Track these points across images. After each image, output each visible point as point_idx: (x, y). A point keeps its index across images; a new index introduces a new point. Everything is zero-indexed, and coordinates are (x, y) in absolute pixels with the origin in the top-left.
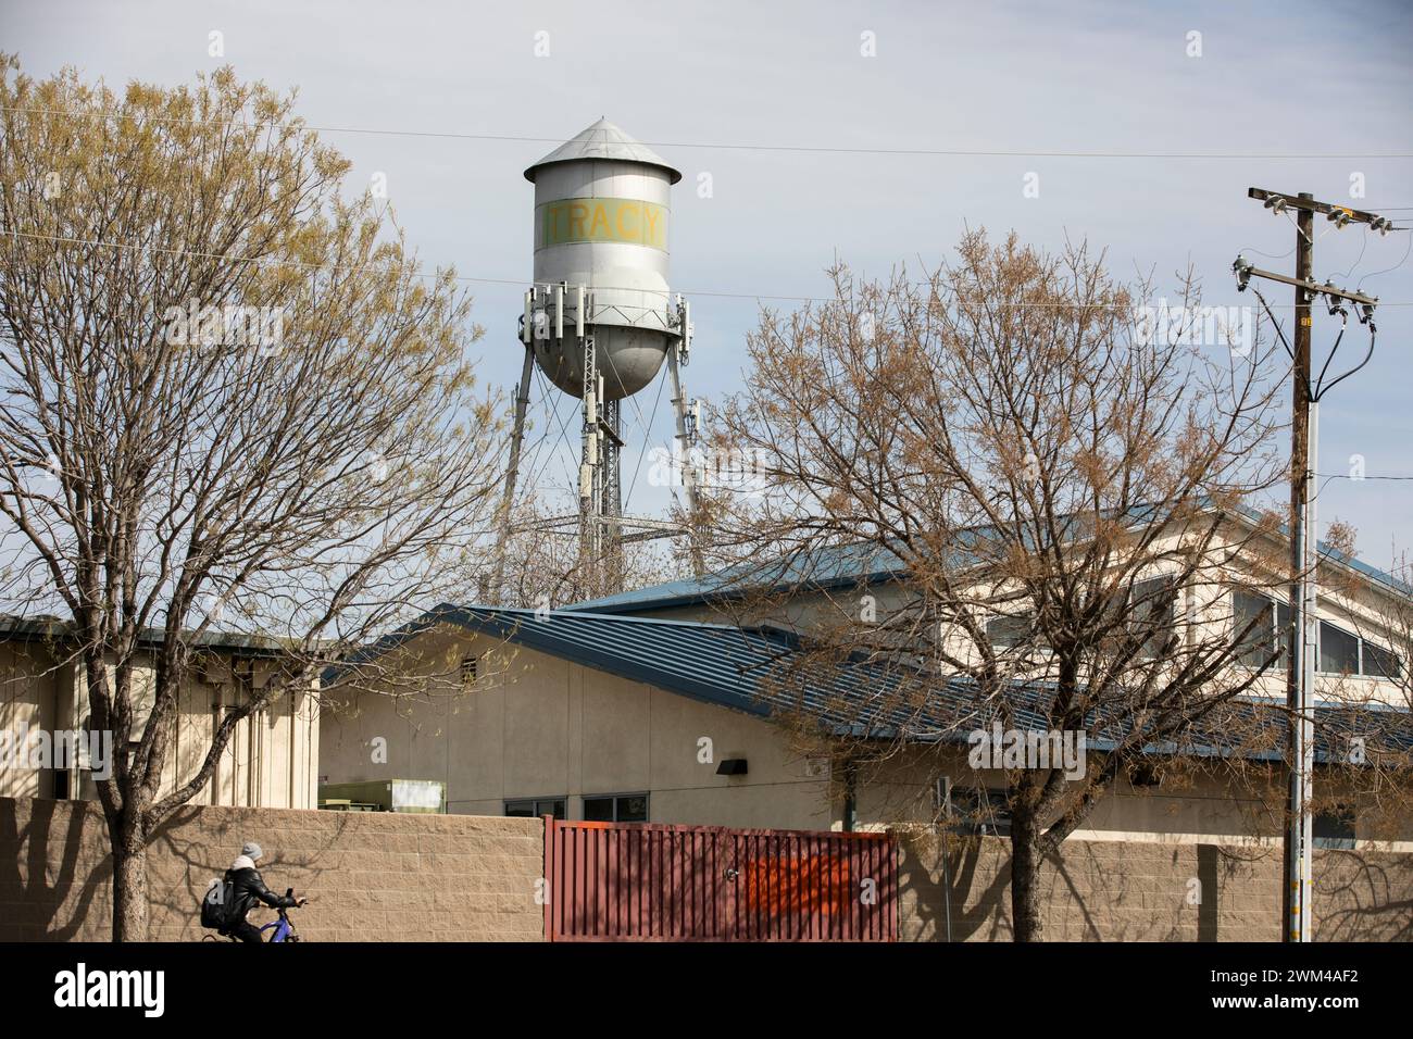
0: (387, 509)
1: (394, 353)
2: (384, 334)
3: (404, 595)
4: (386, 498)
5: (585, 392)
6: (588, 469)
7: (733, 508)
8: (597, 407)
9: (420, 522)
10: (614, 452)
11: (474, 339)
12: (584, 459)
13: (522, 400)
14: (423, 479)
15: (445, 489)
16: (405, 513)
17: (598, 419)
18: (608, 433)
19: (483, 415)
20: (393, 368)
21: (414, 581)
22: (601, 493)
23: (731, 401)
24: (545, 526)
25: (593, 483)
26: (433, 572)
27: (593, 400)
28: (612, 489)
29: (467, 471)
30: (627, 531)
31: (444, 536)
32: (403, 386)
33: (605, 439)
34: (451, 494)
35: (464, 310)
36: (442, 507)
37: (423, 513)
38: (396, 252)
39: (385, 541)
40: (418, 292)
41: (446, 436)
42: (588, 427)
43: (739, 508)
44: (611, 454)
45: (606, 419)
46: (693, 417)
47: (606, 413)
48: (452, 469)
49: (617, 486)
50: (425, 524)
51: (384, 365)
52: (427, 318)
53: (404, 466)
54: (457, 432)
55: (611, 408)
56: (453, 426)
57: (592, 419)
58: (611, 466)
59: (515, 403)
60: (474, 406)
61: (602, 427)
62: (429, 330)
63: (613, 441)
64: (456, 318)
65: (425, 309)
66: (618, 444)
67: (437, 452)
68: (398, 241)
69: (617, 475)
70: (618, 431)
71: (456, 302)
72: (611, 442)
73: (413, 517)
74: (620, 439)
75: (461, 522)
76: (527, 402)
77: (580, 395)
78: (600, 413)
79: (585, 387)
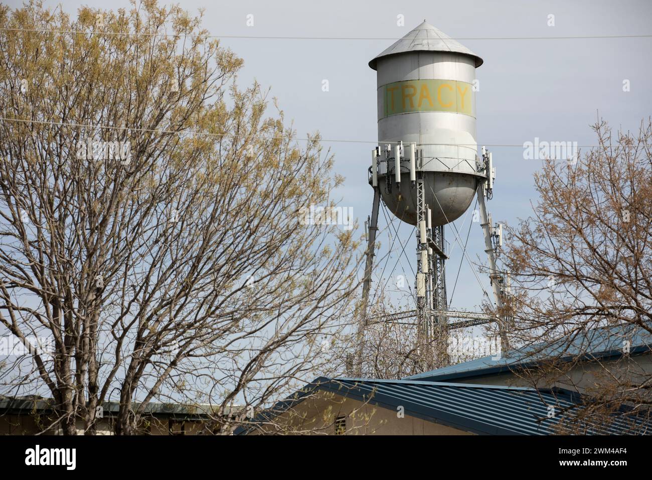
0: (278, 309)
1: (280, 196)
2: (272, 184)
3: (292, 372)
4: (277, 302)
5: (418, 220)
6: (422, 277)
7: (528, 302)
8: (427, 231)
9: (301, 319)
10: (441, 264)
11: (336, 185)
12: (419, 269)
13: (373, 228)
14: (303, 287)
15: (318, 294)
16: (290, 312)
17: (428, 240)
18: (435, 250)
19: (345, 239)
21: (299, 361)
22: (432, 293)
23: (524, 223)
24: (390, 319)
25: (426, 286)
26: (312, 354)
27: (424, 226)
28: (440, 291)
29: (334, 280)
30: (452, 321)
31: (319, 328)
32: (286, 221)
33: (433, 254)
34: (324, 297)
35: (329, 164)
36: (317, 307)
37: (303, 312)
38: (279, 125)
39: (277, 333)
40: (294, 153)
41: (318, 255)
42: (421, 246)
43: (532, 302)
44: (438, 265)
45: (434, 239)
46: (497, 236)
47: (434, 236)
48: (324, 279)
49: (444, 288)
50: (306, 319)
51: (272, 206)
52: (302, 171)
53: (289, 278)
54: (325, 252)
55: (437, 232)
56: (322, 248)
57: (424, 239)
58: (439, 274)
59: (368, 229)
60: (337, 232)
61: (432, 245)
62: (304, 179)
63: (439, 256)
64: (323, 170)
65: (300, 165)
66: (443, 257)
67: (312, 268)
69: (443, 280)
70: (443, 249)
71: (322, 158)
72: (438, 257)
73: (297, 315)
74: (445, 254)
75: (332, 317)
76: (377, 229)
77: (414, 223)
78: (429, 236)
79: (418, 217)
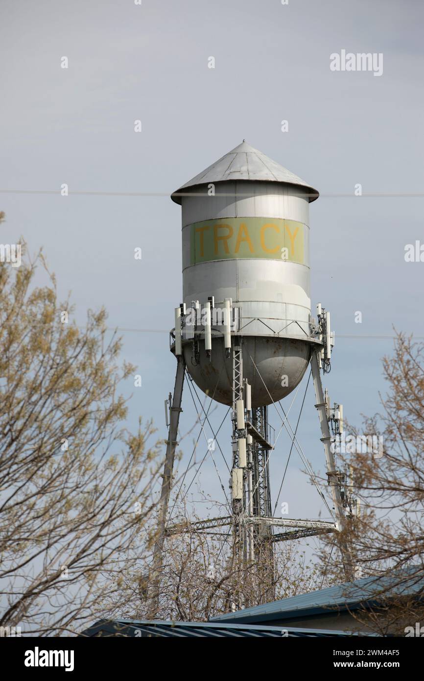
0: (47, 539)
1: (50, 392)
2: (41, 373)
3: (65, 621)
4: (47, 526)
5: (234, 399)
6: (240, 473)
7: (375, 524)
8: (245, 414)
9: (78, 550)
10: (263, 456)
11: (125, 376)
12: (235, 463)
13: (175, 409)
14: (80, 508)
15: (102, 518)
16: (64, 542)
17: (247, 425)
18: (256, 437)
19: (136, 446)
20: (50, 404)
21: (73, 607)
22: (252, 495)
23: (370, 422)
24: (197, 529)
25: (244, 485)
26: (92, 597)
27: (242, 407)
28: (262, 491)
29: (121, 500)
30: (277, 531)
31: (101, 564)
32: (62, 421)
33: (254, 443)
34: (104, 525)
35: (115, 349)
36: (98, 536)
37: (81, 541)
38: (50, 296)
39: (45, 569)
40: (72, 334)
41: (101, 467)
42: (237, 433)
43: (381, 524)
44: (260, 457)
45: (254, 424)
46: (336, 421)
47: (255, 419)
48: (108, 499)
49: (267, 487)
50: (84, 551)
51: (41, 402)
52: (80, 358)
53: (62, 497)
54: (112, 463)
55: (259, 414)
56: (108, 458)
57: (242, 425)
58: (260, 469)
59: (169, 411)
60: (126, 437)
61: (251, 432)
62: (83, 367)
63: (262, 446)
64: (107, 357)
65: (78, 349)
66: (267, 447)
67: (94, 483)
68: (51, 286)
69: (266, 477)
70: (266, 436)
71: (107, 341)
72: (260, 446)
73: (72, 545)
74: (269, 443)
75: (119, 549)
76: (180, 410)
77: (229, 403)
78: (248, 419)
79: (234, 394)
